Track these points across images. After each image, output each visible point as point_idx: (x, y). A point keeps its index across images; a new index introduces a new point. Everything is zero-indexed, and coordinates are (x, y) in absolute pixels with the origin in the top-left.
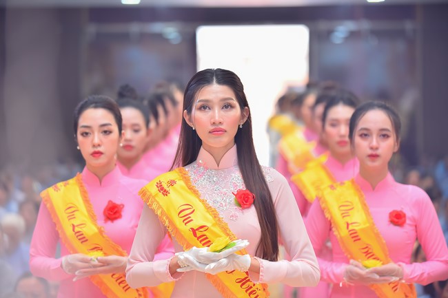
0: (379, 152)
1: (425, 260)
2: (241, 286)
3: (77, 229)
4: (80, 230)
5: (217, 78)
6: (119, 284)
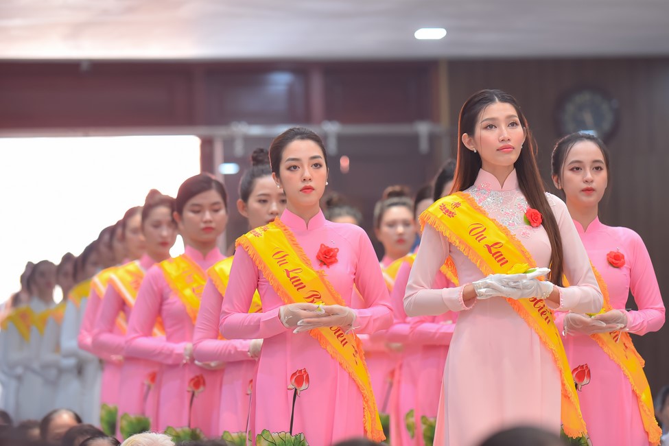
0: (594, 185)
1: (636, 309)
2: (535, 305)
3: (292, 275)
4: (296, 275)
5: (498, 97)
6: (338, 336)
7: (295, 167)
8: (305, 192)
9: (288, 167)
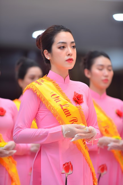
7: (64, 47)
8: (69, 62)
9: (59, 47)
